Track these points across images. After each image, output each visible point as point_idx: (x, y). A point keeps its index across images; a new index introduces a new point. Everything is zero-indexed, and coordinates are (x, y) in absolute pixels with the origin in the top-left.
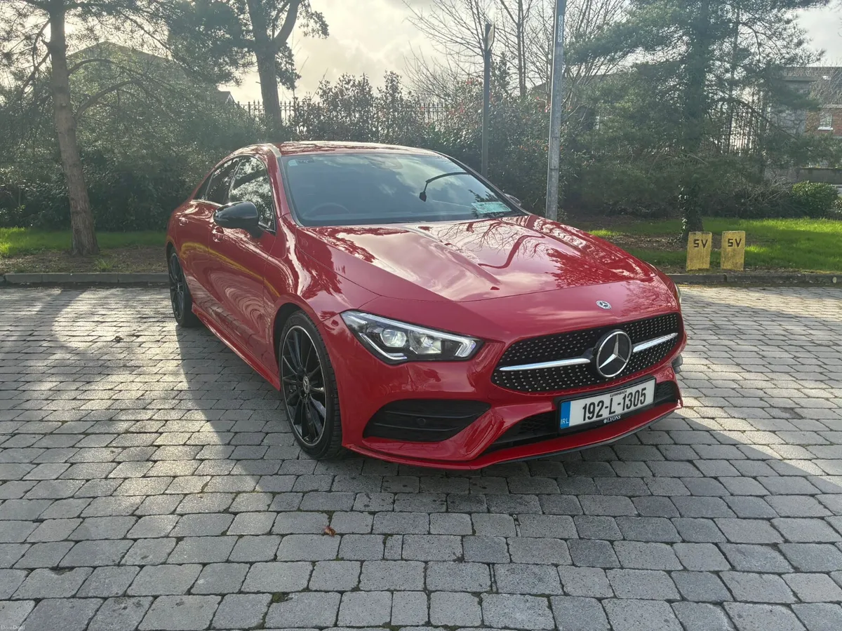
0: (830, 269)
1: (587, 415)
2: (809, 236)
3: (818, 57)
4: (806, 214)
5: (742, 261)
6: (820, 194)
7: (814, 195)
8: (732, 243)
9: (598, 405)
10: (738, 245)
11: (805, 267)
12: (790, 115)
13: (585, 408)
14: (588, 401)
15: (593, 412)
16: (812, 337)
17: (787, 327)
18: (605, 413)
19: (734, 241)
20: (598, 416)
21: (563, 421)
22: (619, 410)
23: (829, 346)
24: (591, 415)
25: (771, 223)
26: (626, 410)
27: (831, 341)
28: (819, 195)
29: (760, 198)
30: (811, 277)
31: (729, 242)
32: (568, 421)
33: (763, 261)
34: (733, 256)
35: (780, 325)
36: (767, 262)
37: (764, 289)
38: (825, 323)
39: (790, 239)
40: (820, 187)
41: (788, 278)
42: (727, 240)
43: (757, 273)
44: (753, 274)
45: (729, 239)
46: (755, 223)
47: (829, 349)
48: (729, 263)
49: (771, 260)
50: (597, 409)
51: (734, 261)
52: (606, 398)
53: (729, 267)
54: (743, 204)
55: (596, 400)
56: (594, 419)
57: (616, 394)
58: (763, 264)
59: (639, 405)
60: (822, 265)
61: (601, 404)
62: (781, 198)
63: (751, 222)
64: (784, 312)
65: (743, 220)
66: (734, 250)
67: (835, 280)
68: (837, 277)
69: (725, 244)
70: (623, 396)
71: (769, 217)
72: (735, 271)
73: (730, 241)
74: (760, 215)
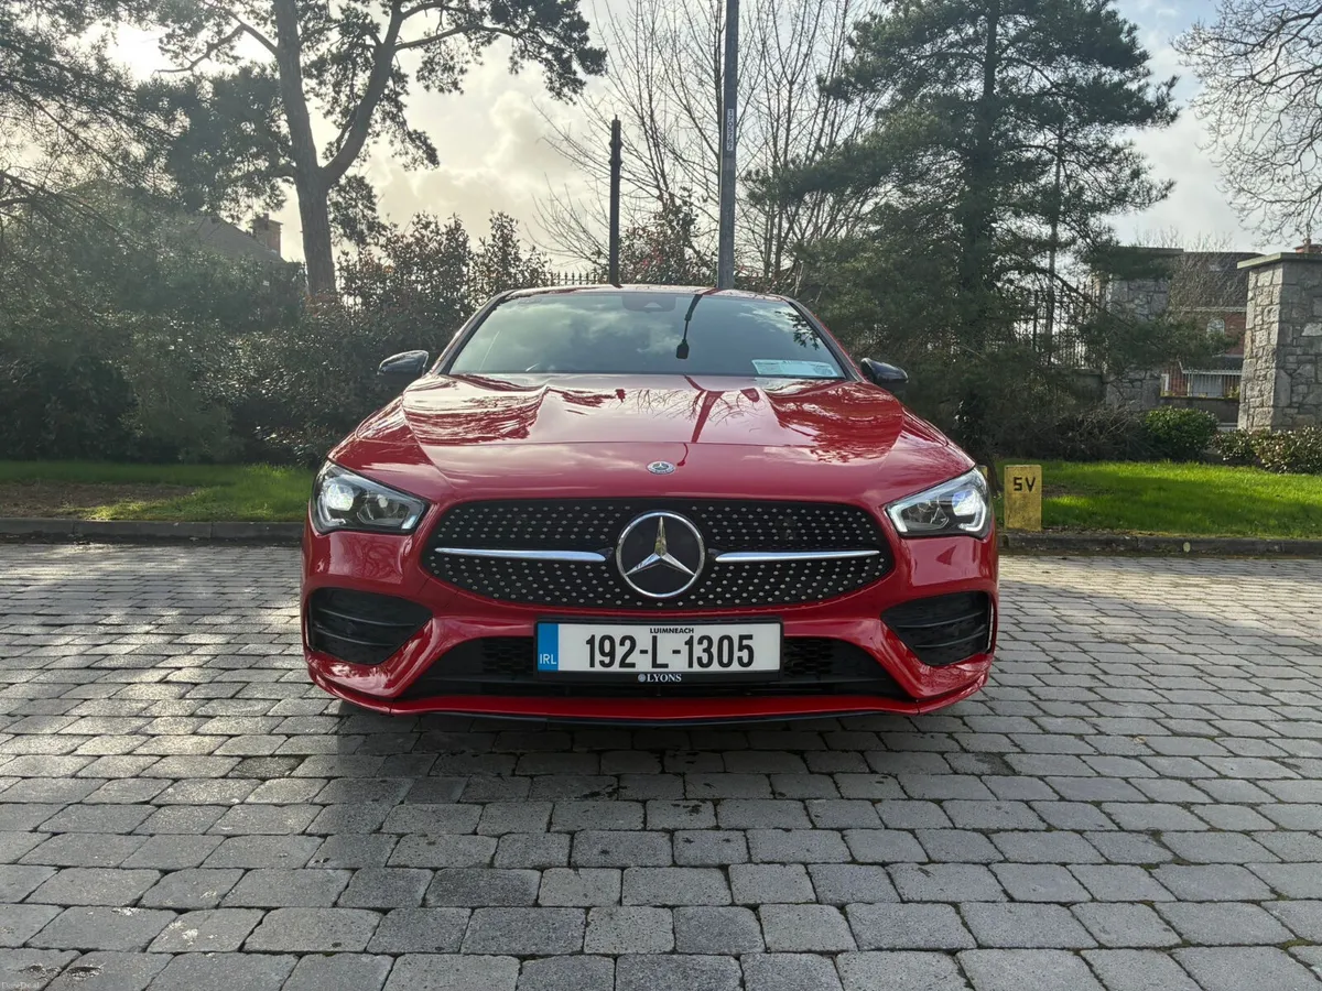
0: (1181, 530)
1: (598, 657)
2: (1161, 485)
3: (1164, 193)
4: (1166, 455)
5: (1039, 515)
6: (1189, 425)
7: (1178, 427)
8: (1020, 484)
9: (622, 643)
10: (1030, 487)
11: (1142, 527)
12: (1142, 306)
13: (591, 642)
14: (599, 631)
15: (612, 654)
16: (1101, 628)
17: (1063, 612)
18: (642, 664)
19: (1023, 481)
20: (623, 664)
21: (544, 659)
22: (679, 665)
23: (1126, 643)
24: (607, 660)
25: (1111, 468)
26: (696, 668)
27: (1133, 635)
28: (1186, 427)
29: (1096, 431)
30: (1147, 542)
31: (1016, 484)
32: (556, 659)
33: (1077, 518)
34: (1024, 507)
35: (1054, 608)
36: (1085, 518)
37: (1065, 559)
38: (1136, 607)
39: (1133, 488)
40: (1188, 414)
41: (1108, 542)
42: (1012, 479)
43: (1064, 535)
44: (1056, 535)
45: (1016, 479)
46: (1086, 468)
47: (1125, 648)
48: (1017, 519)
49: (1090, 517)
50: (620, 651)
51: (1026, 515)
52: (642, 634)
53: (1017, 525)
54: (1072, 440)
55: (617, 631)
56: (616, 668)
57: (665, 631)
58: (1075, 521)
59: (735, 667)
60: (1170, 525)
61: (628, 643)
62: (1127, 430)
63: (1080, 466)
64: (1074, 590)
65: (1069, 464)
66: (1025, 497)
67: (1187, 547)
68: (1190, 541)
69: (1009, 486)
70: (687, 637)
71: (1110, 458)
72: (1026, 532)
73: (1018, 481)
74: (1097, 456)
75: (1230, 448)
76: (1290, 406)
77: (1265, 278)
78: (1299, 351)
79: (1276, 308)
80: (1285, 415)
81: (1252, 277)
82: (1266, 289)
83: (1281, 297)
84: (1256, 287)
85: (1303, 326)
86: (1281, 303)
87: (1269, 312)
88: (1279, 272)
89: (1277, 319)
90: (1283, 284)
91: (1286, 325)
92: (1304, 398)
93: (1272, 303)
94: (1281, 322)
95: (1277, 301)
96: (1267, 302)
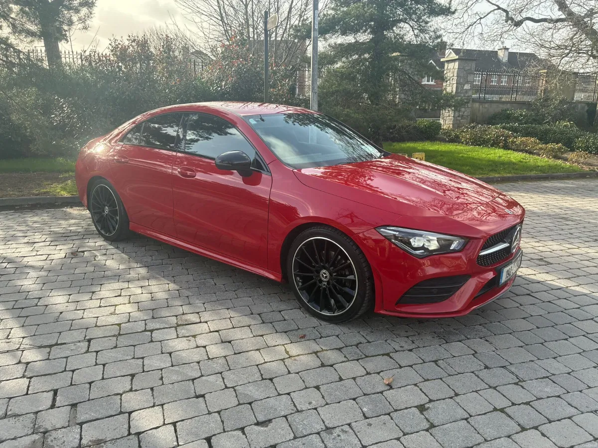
1: (507, 276)
7: (429, 127)
14: (508, 268)
28: (432, 127)
29: (401, 129)
54: (392, 133)
61: (511, 269)
74: (402, 140)
75: (449, 136)
76: (459, 117)
77: (451, 65)
78: (462, 95)
79: (455, 78)
80: (457, 120)
81: (446, 65)
82: (451, 70)
83: (457, 74)
84: (447, 69)
85: (464, 85)
86: (457, 76)
87: (453, 79)
88: (457, 63)
89: (455, 82)
90: (458, 68)
91: (458, 85)
92: (464, 113)
93: (454, 76)
94: (457, 83)
95: (456, 75)
96: (452, 75)
